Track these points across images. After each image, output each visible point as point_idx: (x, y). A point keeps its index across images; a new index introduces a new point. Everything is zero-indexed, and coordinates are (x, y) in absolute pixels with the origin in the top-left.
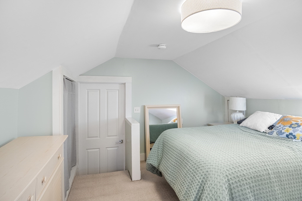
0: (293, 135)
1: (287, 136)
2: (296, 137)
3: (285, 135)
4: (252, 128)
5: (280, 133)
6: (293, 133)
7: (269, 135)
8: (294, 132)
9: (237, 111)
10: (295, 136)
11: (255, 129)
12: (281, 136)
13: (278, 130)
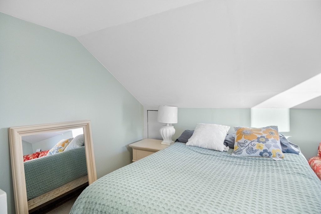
0: (268, 152)
1: (261, 154)
2: (272, 154)
3: (258, 153)
4: (206, 147)
5: (251, 150)
6: (267, 149)
7: (236, 155)
8: (269, 149)
9: (166, 124)
10: (271, 152)
11: (210, 148)
12: (252, 155)
13: (247, 147)
